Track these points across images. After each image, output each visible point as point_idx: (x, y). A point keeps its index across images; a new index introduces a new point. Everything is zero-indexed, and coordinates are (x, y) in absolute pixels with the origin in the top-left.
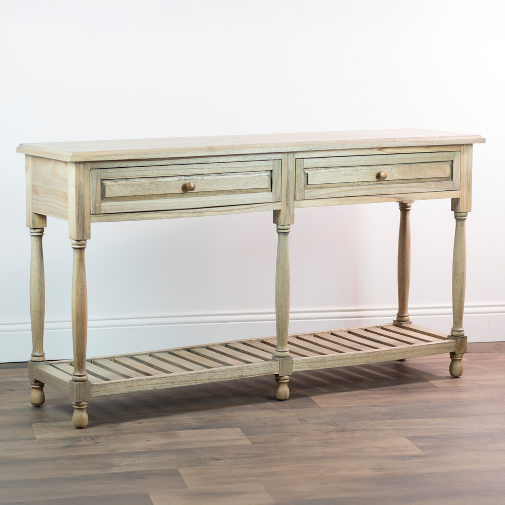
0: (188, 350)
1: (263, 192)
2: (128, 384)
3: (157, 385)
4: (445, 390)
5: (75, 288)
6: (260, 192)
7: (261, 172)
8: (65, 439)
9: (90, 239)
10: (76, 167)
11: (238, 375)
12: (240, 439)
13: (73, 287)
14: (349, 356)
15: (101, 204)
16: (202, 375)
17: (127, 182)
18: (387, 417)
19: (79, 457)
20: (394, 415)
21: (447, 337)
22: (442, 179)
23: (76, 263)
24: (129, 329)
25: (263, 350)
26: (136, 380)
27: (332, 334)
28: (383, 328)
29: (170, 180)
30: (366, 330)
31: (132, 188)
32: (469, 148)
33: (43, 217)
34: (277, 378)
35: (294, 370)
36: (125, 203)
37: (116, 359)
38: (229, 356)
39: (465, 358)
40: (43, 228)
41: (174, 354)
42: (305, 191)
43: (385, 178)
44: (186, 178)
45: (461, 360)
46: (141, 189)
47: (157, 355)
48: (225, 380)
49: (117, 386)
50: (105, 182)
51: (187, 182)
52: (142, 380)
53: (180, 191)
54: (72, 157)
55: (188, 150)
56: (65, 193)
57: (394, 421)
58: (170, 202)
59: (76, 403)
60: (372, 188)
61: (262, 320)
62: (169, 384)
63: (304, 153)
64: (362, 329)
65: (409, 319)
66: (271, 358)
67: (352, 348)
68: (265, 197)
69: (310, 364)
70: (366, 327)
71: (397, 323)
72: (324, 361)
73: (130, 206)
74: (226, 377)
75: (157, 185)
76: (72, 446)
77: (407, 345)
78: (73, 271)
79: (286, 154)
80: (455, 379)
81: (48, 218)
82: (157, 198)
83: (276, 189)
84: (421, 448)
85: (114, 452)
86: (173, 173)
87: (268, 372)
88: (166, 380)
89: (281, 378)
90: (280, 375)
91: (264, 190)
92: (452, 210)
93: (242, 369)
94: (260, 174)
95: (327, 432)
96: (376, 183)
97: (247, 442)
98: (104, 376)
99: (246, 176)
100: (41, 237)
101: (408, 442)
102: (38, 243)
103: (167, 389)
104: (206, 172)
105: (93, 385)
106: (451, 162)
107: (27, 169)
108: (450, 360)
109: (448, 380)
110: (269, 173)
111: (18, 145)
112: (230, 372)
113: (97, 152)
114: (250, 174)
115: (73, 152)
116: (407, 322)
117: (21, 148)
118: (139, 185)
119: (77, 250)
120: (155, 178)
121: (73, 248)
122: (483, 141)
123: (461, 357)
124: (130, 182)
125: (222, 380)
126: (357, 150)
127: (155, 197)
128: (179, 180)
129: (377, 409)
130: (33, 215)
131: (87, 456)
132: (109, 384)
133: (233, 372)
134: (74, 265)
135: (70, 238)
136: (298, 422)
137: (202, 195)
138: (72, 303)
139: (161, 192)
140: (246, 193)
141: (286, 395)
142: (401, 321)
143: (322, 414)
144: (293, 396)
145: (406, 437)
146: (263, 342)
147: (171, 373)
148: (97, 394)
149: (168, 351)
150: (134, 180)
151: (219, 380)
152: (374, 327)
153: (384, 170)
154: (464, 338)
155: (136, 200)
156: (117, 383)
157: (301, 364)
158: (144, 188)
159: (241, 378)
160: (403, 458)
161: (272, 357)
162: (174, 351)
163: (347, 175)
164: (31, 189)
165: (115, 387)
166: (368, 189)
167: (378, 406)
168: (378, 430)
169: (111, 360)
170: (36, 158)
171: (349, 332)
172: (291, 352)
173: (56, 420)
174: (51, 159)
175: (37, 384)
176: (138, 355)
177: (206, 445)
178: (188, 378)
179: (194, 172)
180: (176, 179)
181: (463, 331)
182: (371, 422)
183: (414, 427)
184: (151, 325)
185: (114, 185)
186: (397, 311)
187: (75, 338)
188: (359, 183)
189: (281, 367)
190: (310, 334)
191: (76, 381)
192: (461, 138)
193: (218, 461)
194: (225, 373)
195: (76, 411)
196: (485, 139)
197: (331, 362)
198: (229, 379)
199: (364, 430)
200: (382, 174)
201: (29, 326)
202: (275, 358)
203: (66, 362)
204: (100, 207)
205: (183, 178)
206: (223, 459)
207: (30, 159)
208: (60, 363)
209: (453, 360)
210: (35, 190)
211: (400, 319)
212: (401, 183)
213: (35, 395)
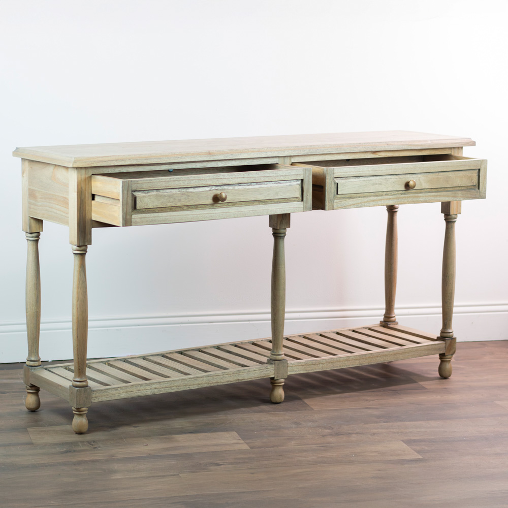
0: (181, 353)
1: (294, 201)
2: (128, 390)
3: (155, 390)
4: (435, 391)
5: (75, 293)
6: (291, 201)
7: (292, 181)
8: (63, 444)
9: (91, 244)
10: (78, 172)
11: (235, 378)
12: (238, 443)
13: (73, 292)
14: (342, 359)
15: (132, 216)
16: (199, 379)
17: (158, 193)
18: (381, 419)
19: (80, 463)
20: (387, 418)
21: (436, 338)
22: (469, 187)
23: (77, 268)
24: (117, 329)
25: (256, 353)
26: (135, 385)
27: (321, 335)
28: (370, 329)
29: (201, 190)
30: (354, 331)
31: (163, 199)
32: (459, 151)
33: (40, 222)
34: (273, 381)
35: (289, 373)
36: (156, 215)
37: (111, 363)
38: (223, 359)
39: (453, 359)
40: (39, 233)
41: (167, 357)
42: (335, 201)
43: (414, 187)
44: (216, 188)
45: (450, 361)
46: (172, 200)
47: (151, 358)
48: (222, 384)
49: (117, 391)
50: (136, 194)
51: (218, 192)
52: (142, 385)
53: (210, 201)
54: (75, 162)
55: (188, 155)
56: (65, 198)
57: (388, 424)
58: (201, 213)
59: (77, 409)
60: (401, 198)
61: (249, 321)
62: (168, 389)
63: (300, 157)
64: (350, 330)
65: (395, 320)
66: (266, 362)
67: (344, 350)
68: (296, 206)
69: (305, 367)
70: (354, 328)
71: (383, 323)
72: (318, 363)
73: (161, 218)
74: (223, 381)
75: (188, 196)
76: (70, 451)
77: (398, 347)
78: (74, 277)
79: (283, 158)
80: (444, 380)
81: (43, 221)
82: (188, 209)
83: (307, 198)
84: (418, 452)
85: (113, 457)
86: (205, 183)
87: (264, 375)
88: (165, 385)
89: (277, 381)
90: (275, 379)
91: (295, 199)
92: (442, 212)
93: (238, 372)
94: (291, 184)
95: (323, 436)
96: (404, 192)
97: (245, 447)
98: (101, 381)
99: (277, 185)
100: (37, 241)
101: (405, 446)
102: (34, 247)
103: (165, 393)
104: (237, 182)
105: (94, 391)
106: (478, 170)
107: (23, 172)
108: (439, 361)
109: (437, 381)
110: (300, 182)
111: (15, 149)
112: (227, 376)
113: (99, 157)
114: (281, 183)
115: (75, 158)
116: (394, 323)
117: (17, 152)
118: (170, 196)
119: (78, 256)
120: (186, 189)
121: (74, 253)
122: (473, 144)
123: (451, 358)
124: (161, 193)
125: (219, 384)
126: (352, 154)
127: (186, 208)
128: (210, 190)
129: (370, 411)
130: (29, 219)
131: (86, 462)
132: (109, 389)
133: (230, 376)
134: (74, 271)
135: (70, 244)
136: (294, 426)
137: (232, 205)
138: (73, 309)
139: (192, 203)
140: (277, 202)
141: (281, 398)
142: (387, 321)
143: (316, 416)
144: (288, 398)
145: (402, 441)
146: (254, 344)
147: (168, 377)
148: (97, 399)
149: (161, 354)
150: (165, 191)
151: (216, 384)
152: (362, 328)
153: (412, 179)
154: (453, 339)
155: (168, 212)
156: (116, 389)
157: (296, 367)
158: (175, 199)
159: (238, 381)
160: (402, 462)
161: (268, 360)
162: (167, 354)
163: (376, 184)
164: (28, 194)
165: (115, 392)
166: (396, 198)
167: (370, 408)
168: (374, 434)
169: (105, 364)
170: (33, 162)
171: (338, 333)
172: (286, 355)
173: (51, 425)
174: (50, 164)
175: (33, 388)
176: (132, 358)
177: (204, 450)
178: (186, 382)
179: (225, 182)
180: (207, 189)
181: (452, 332)
182: (366, 426)
183: (409, 430)
184: (139, 325)
185: (145, 197)
186: (384, 312)
187: (76, 344)
188: (388, 193)
189: (277, 370)
190: (300, 336)
191: (76, 387)
192: (452, 141)
193: (219, 467)
194: (222, 376)
195: (76, 416)
196: (475, 142)
197: (325, 365)
198: (226, 383)
199: (360, 433)
200: (411, 183)
201: (25, 327)
202: (271, 361)
203: (61, 367)
204: (131, 219)
205: (214, 188)
206: (224, 465)
207: (27, 163)
208: (55, 367)
209: (442, 362)
210: (32, 194)
211: (387, 319)
212: (429, 192)
213: (31, 400)
